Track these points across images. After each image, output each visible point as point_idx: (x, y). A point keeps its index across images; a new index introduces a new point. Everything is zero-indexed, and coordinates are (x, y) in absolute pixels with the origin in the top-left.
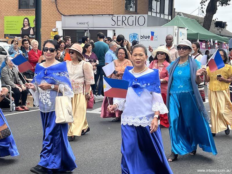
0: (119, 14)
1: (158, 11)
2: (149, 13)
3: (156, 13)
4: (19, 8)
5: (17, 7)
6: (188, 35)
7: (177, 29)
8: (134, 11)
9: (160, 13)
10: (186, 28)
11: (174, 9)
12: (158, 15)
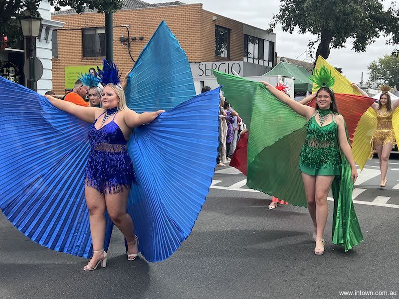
0: (207, 61)
1: (256, 56)
2: (245, 59)
3: (254, 58)
4: (84, 56)
5: (81, 54)
6: (295, 85)
7: (282, 78)
8: (226, 57)
9: (259, 58)
10: (293, 78)
11: (276, 54)
12: (256, 62)
